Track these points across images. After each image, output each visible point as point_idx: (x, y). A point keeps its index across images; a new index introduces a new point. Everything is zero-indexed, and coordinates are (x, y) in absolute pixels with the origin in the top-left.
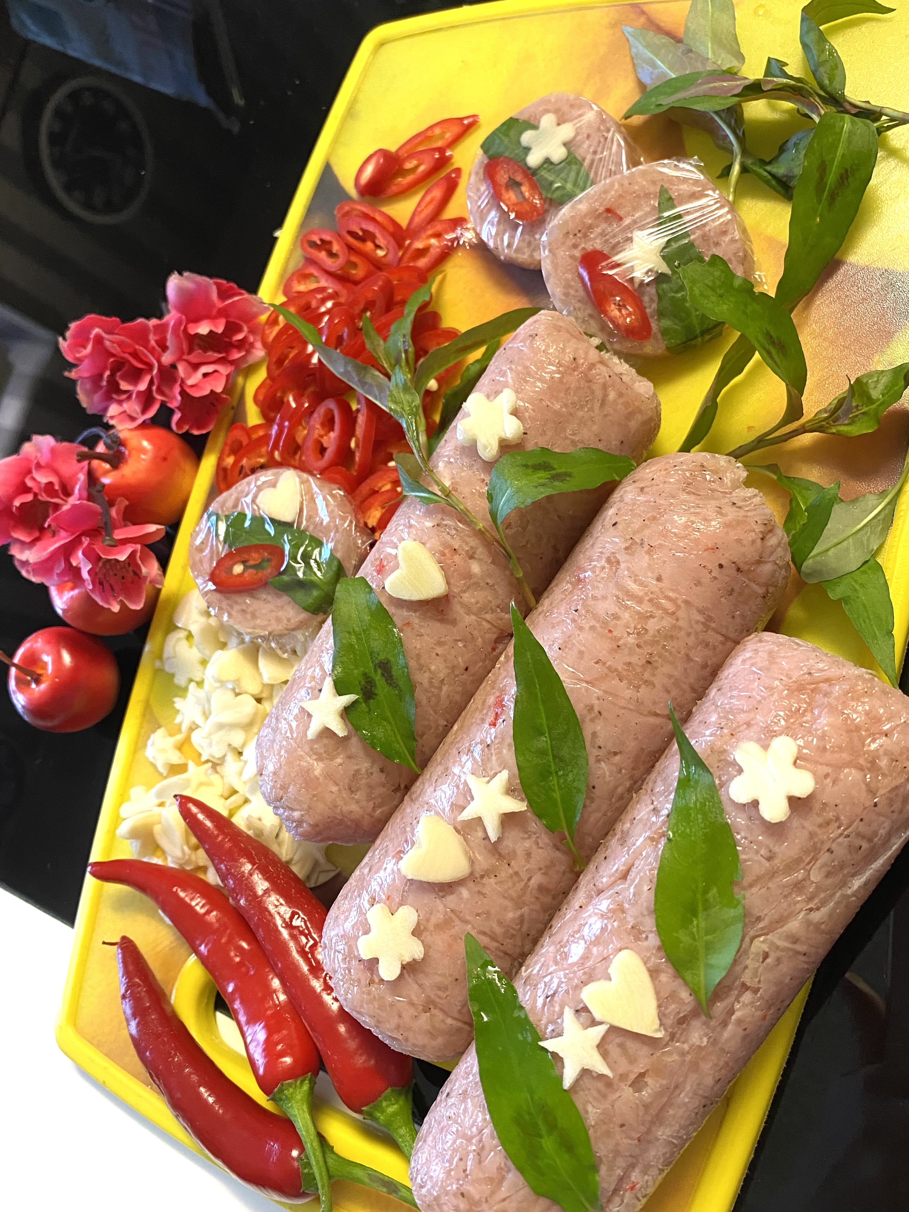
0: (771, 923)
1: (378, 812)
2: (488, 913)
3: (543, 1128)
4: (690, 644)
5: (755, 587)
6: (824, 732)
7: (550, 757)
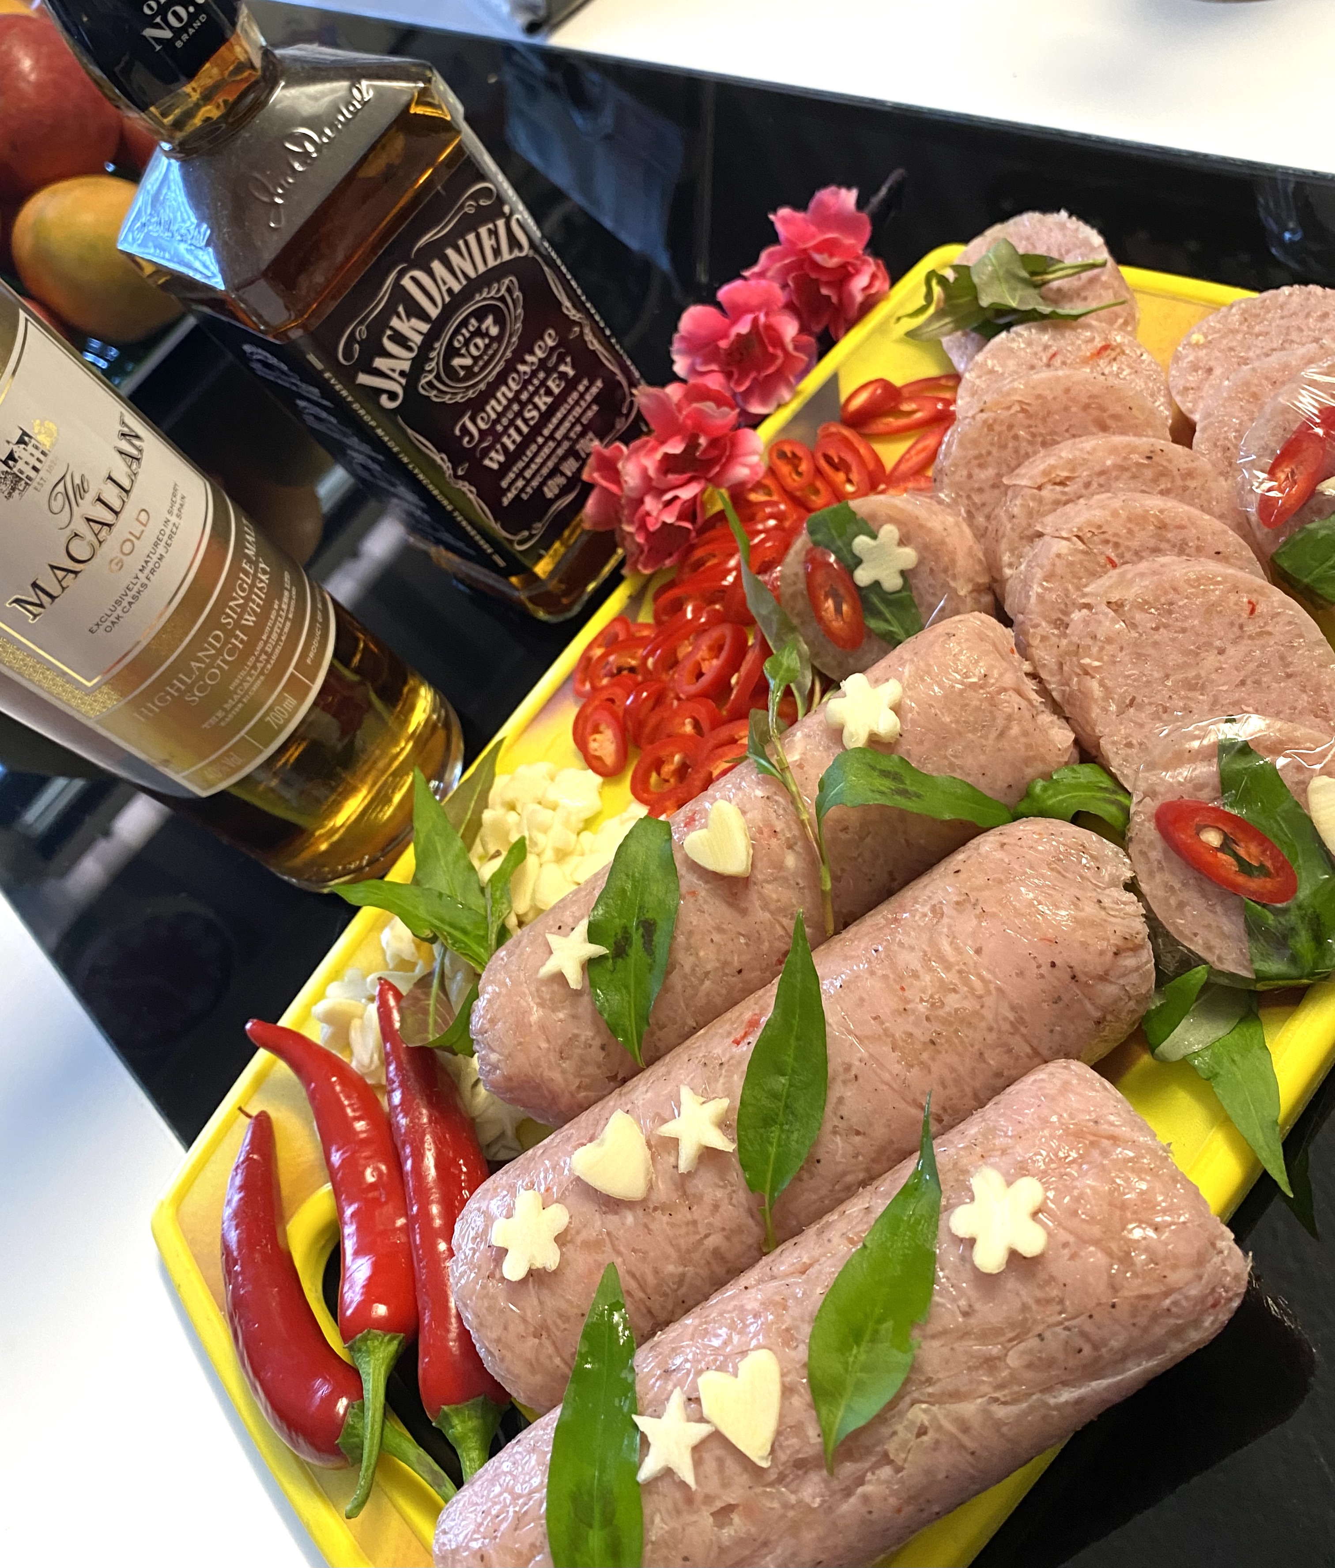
0: (943, 1394)
1: (582, 1093)
2: (645, 1253)
3: (597, 1518)
4: (989, 1041)
5: (1088, 1006)
6: (1082, 1193)
7: (782, 1104)
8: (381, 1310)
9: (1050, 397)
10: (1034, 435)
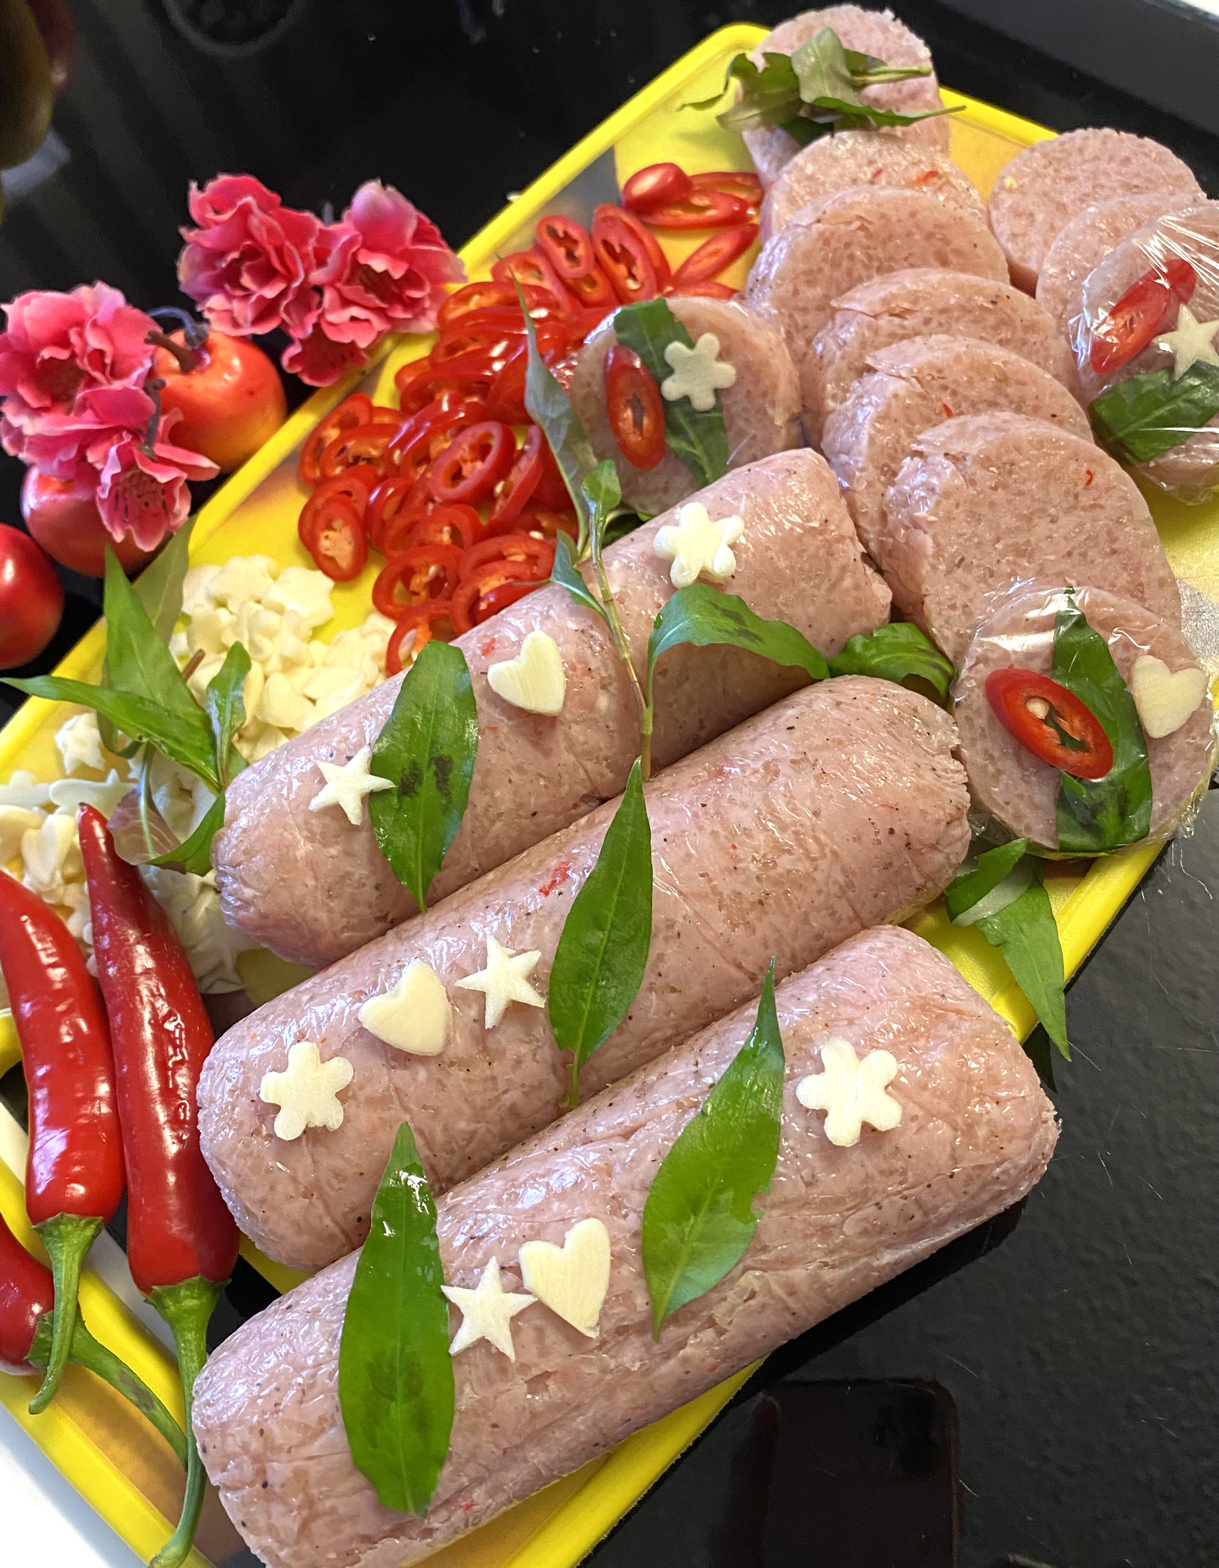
0: (776, 1260)
1: (347, 936)
2: (437, 1110)
3: (401, 1390)
4: (816, 903)
5: (915, 874)
6: (933, 1067)
7: (598, 960)
9: (894, 219)
10: (870, 258)
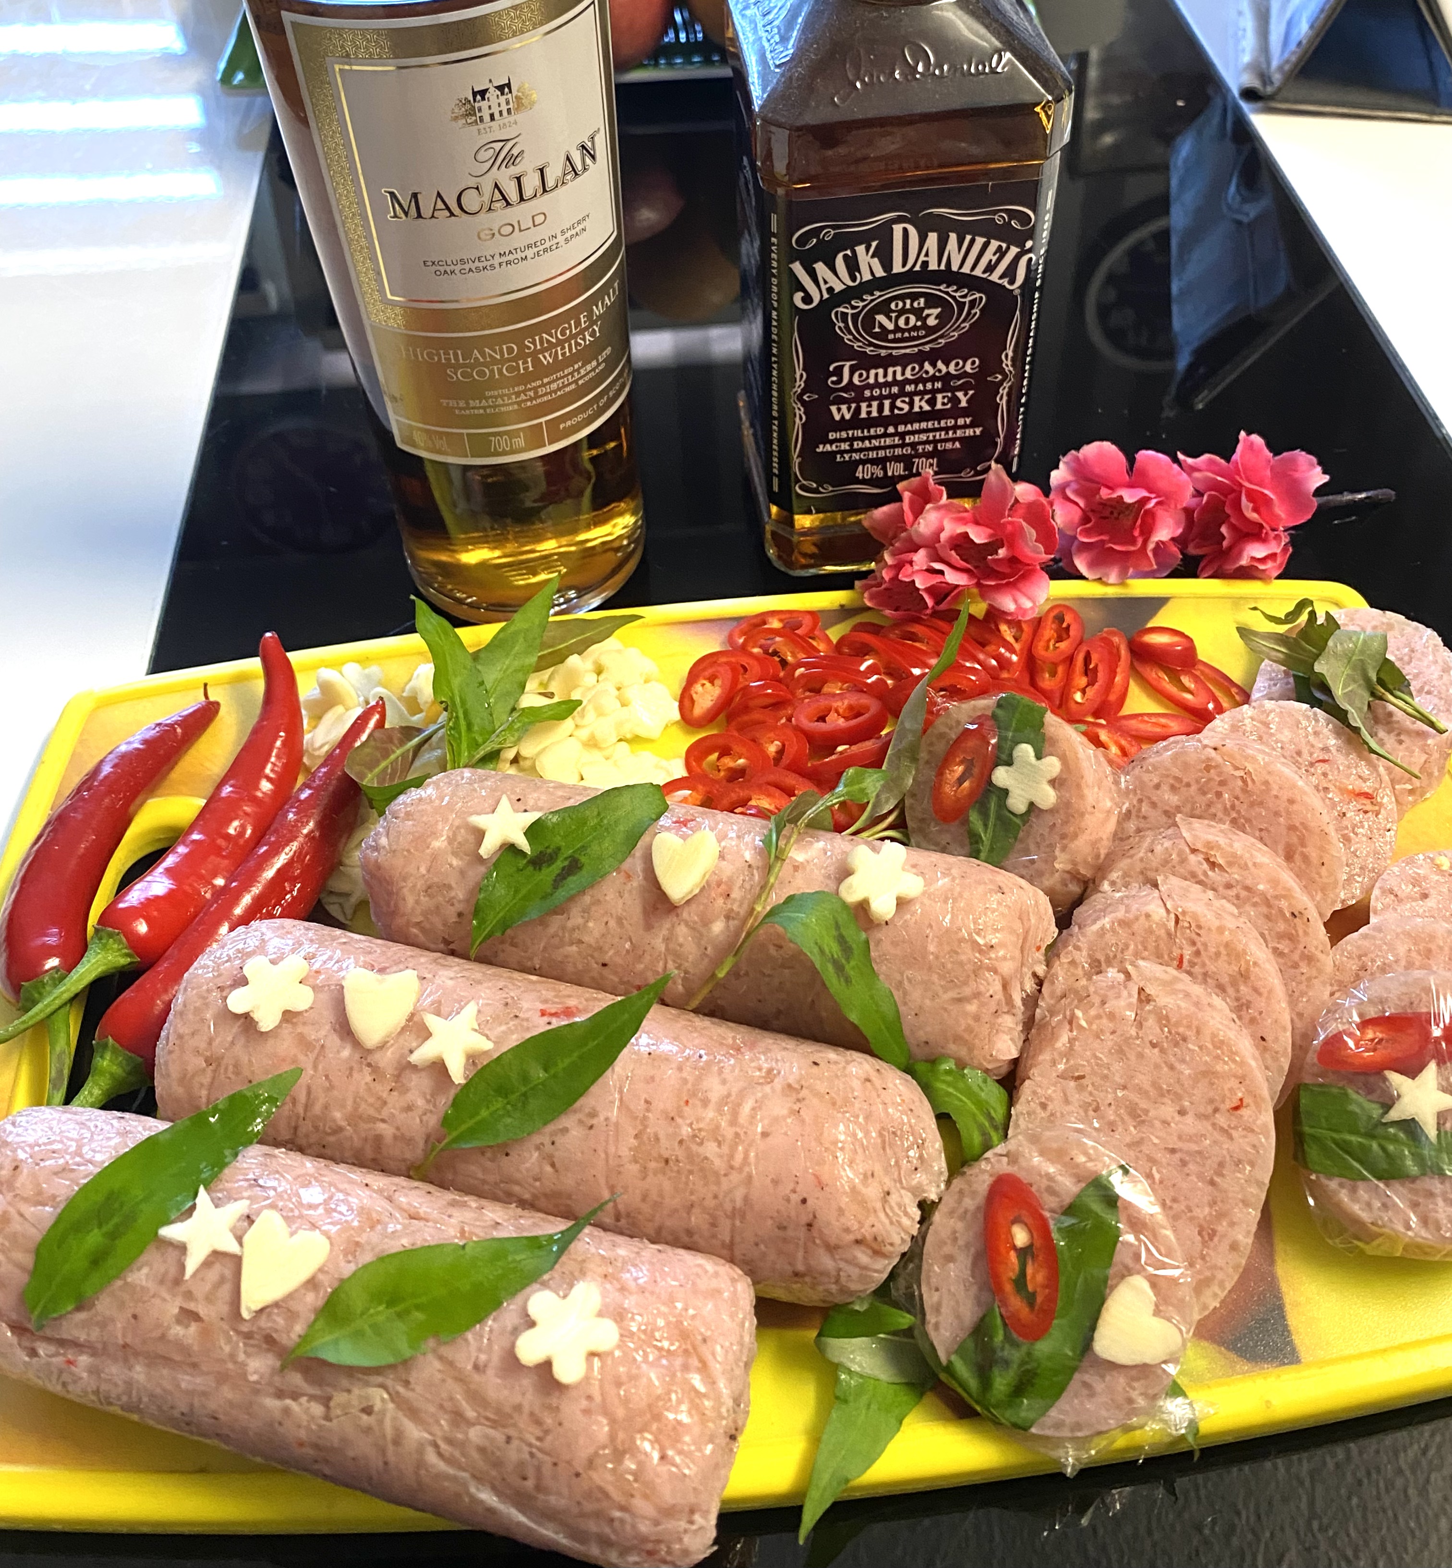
0: (406, 1402)
1: (414, 931)
2: (332, 1087)
3: (109, 1227)
4: (706, 1203)
5: (800, 1255)
7: (523, 1089)
8: (142, 928)
9: (1273, 793)
10: (1233, 807)
